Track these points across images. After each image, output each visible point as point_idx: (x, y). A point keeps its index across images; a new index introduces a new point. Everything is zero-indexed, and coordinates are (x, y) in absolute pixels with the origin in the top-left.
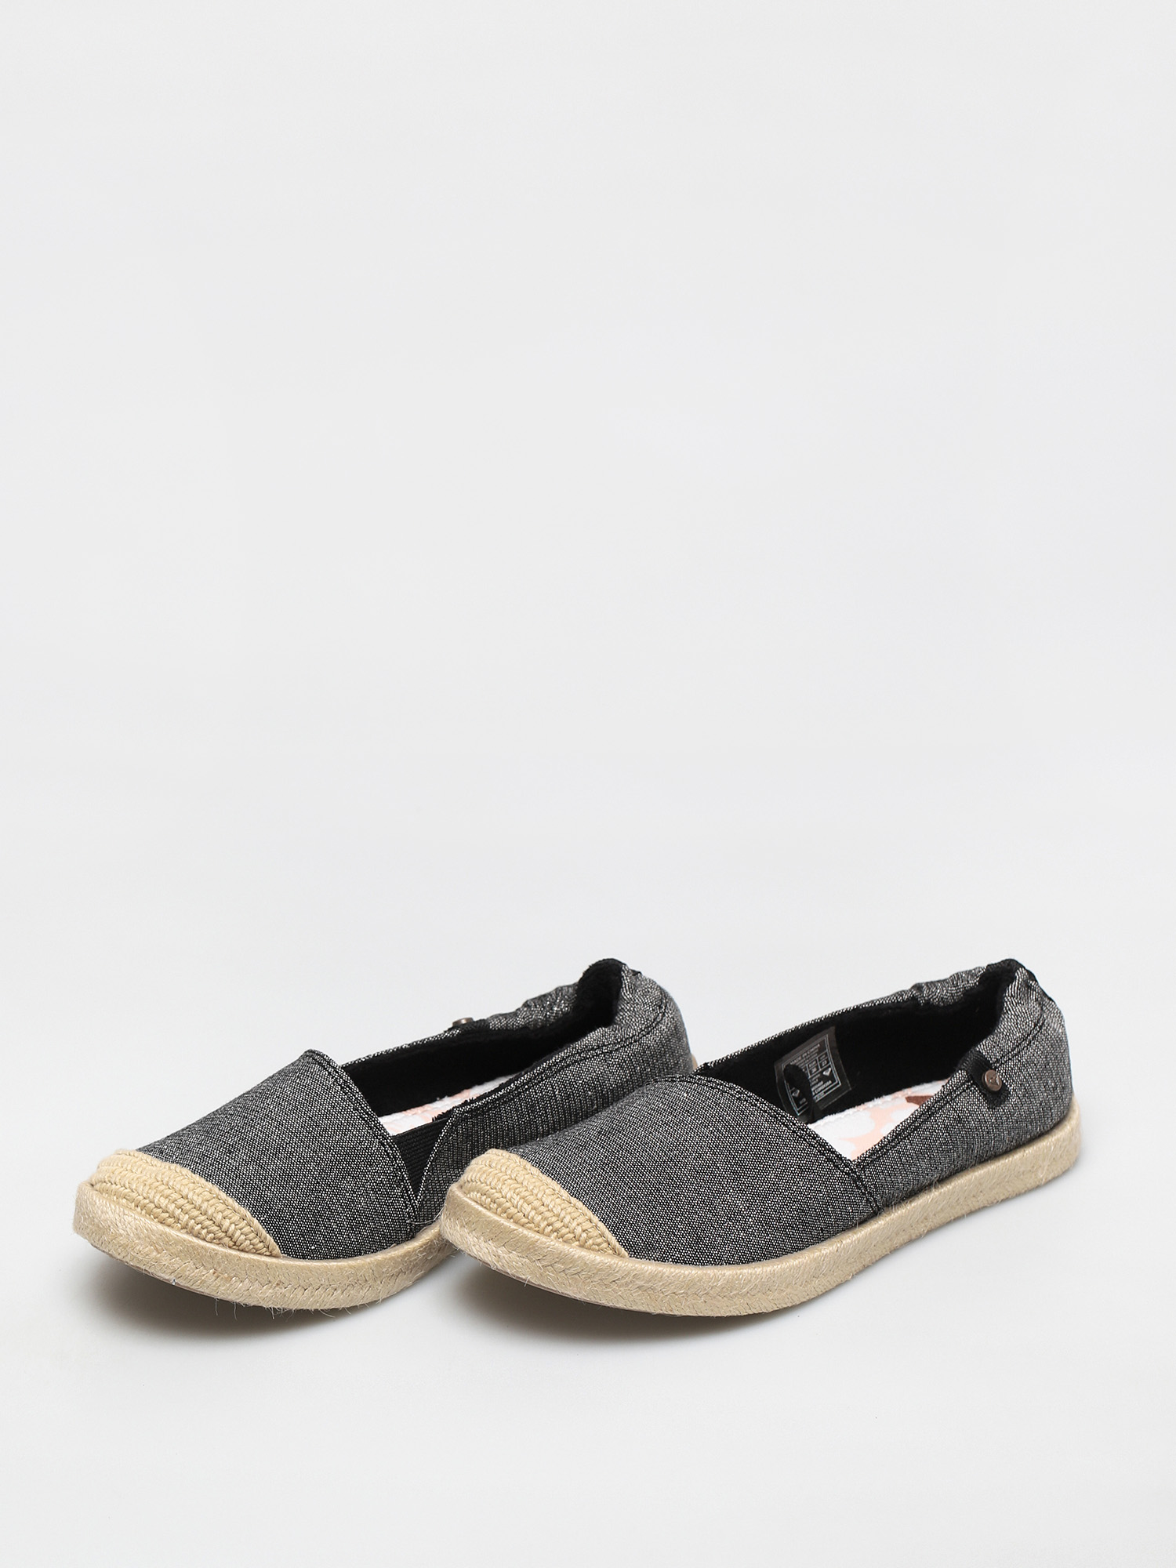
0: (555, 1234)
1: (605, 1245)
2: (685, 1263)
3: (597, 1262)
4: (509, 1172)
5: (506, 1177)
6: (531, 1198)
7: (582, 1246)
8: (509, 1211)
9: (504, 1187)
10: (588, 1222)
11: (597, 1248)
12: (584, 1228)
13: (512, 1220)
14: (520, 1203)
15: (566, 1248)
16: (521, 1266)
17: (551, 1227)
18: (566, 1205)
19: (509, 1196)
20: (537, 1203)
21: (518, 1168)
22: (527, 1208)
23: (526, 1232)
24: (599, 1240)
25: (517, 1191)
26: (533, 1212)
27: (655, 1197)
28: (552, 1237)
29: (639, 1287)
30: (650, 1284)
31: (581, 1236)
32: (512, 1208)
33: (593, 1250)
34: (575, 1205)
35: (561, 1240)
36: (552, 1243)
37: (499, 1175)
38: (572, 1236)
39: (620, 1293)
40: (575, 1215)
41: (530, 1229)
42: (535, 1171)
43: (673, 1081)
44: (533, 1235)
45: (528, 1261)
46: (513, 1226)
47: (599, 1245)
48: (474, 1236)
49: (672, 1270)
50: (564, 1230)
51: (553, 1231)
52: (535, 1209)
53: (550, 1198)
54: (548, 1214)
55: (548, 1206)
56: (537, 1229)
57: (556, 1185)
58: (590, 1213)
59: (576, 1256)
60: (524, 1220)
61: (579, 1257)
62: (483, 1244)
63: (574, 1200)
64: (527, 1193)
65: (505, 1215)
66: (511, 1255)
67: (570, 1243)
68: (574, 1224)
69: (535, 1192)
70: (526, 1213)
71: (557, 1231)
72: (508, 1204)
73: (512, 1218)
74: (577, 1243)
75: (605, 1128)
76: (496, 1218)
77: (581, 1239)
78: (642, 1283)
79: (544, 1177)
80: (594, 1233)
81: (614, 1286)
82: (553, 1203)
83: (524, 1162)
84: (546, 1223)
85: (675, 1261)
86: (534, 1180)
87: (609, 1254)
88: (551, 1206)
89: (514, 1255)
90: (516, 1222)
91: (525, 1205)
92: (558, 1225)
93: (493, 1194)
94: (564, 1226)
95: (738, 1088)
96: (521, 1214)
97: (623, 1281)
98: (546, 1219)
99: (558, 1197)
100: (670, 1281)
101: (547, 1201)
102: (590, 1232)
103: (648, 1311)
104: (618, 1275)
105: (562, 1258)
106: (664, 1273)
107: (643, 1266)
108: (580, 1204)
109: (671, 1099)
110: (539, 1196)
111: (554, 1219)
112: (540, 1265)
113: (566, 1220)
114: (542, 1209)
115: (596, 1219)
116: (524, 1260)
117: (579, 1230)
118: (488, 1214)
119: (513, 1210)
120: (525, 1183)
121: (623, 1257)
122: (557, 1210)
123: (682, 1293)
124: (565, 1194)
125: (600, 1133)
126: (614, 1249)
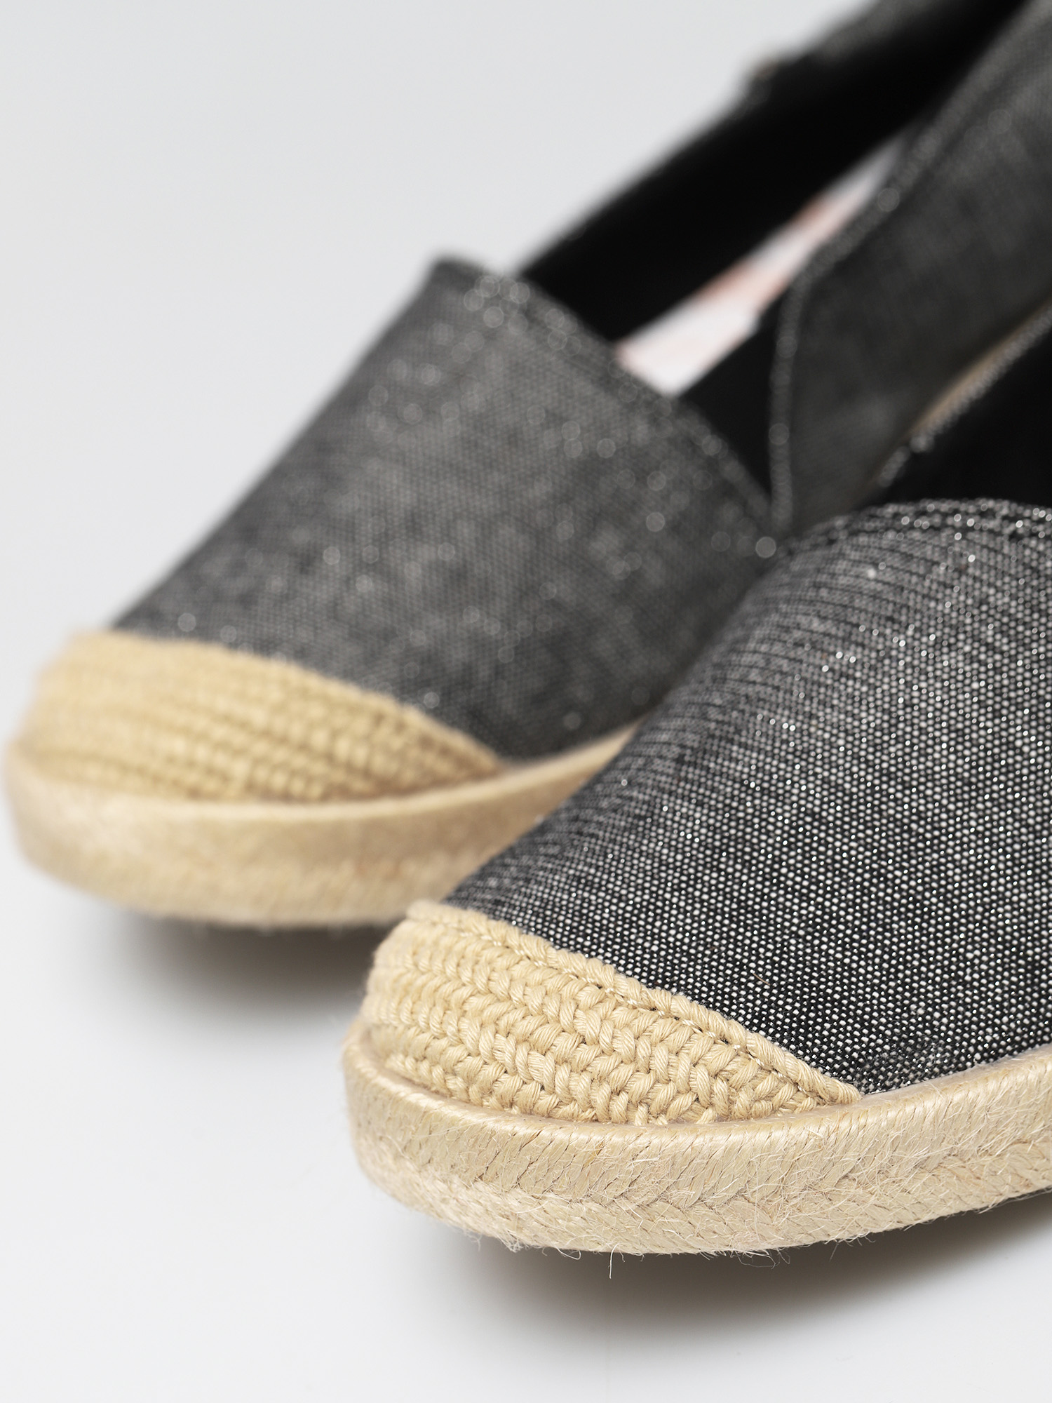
0: (642, 1109)
1: (786, 1091)
2: (1021, 1049)
3: (781, 1146)
4: (466, 975)
5: (465, 992)
6: (545, 1034)
7: (725, 1117)
8: (500, 1088)
9: (465, 1024)
10: (721, 1046)
11: (765, 1105)
12: (715, 1066)
13: (515, 1110)
14: (520, 1058)
15: (684, 1139)
16: (582, 1224)
17: (624, 1098)
18: (645, 1019)
19: (484, 1047)
20: (564, 1044)
21: (488, 954)
22: (542, 1066)
23: (561, 1135)
24: (766, 1085)
25: (502, 1023)
26: (563, 1072)
27: (878, 899)
28: (638, 1122)
29: (920, 1166)
30: (946, 1147)
31: (711, 1092)
32: (504, 1077)
33: (758, 1117)
34: (669, 1010)
35: (663, 1120)
36: (643, 1141)
37: (447, 988)
38: (686, 1100)
39: (873, 1199)
40: (680, 1037)
41: (571, 1118)
42: (534, 945)
43: (831, 542)
44: (584, 1137)
45: (595, 1207)
46: (523, 1129)
47: (769, 1097)
48: (435, 1178)
49: (992, 1085)
50: (663, 1092)
51: (632, 1105)
52: (561, 1061)
53: (595, 1017)
54: (603, 1065)
55: (597, 1042)
56: (589, 1114)
57: (599, 970)
58: (715, 1019)
59: (720, 1152)
60: (546, 1101)
61: (728, 1152)
62: (464, 1195)
63: (659, 997)
64: (531, 1023)
65: (493, 1101)
66: (545, 1204)
67: (688, 1121)
68: (684, 1062)
69: (551, 1010)
70: (546, 1084)
71: (643, 1100)
72: (491, 1071)
73: (512, 1104)
74: (709, 1113)
75: (691, 739)
76: (473, 1118)
77: (715, 1100)
78: (921, 1154)
79: (562, 958)
80: (746, 1071)
81: (851, 1189)
82: (608, 1028)
83: (500, 929)
84: (606, 1089)
85: (992, 1055)
86: (538, 976)
87: (805, 1111)
88: (605, 1039)
89: (552, 1202)
90: (529, 1111)
91: (536, 1058)
92: (641, 1084)
93: (443, 1052)
94: (657, 1081)
95: (1004, 508)
96: (531, 1088)
97: (871, 1169)
98: (601, 1079)
99: (618, 1004)
100: (995, 1118)
101: (588, 1025)
102: (733, 1072)
103: (965, 1208)
104: (851, 1158)
105: (681, 1166)
106: (973, 1104)
107: (909, 1109)
108: (681, 1004)
109: (837, 597)
110: (565, 1020)
111: (625, 1071)
112: (631, 1207)
113: (659, 1064)
114: (586, 1053)
115: (736, 1030)
116: (584, 1208)
117: (701, 1078)
118: (450, 1111)
119: (508, 1084)
120: (517, 994)
121: (846, 1102)
122: (624, 1044)
123: (1040, 1134)
124: (630, 987)
125: (680, 760)
126: (813, 1092)
